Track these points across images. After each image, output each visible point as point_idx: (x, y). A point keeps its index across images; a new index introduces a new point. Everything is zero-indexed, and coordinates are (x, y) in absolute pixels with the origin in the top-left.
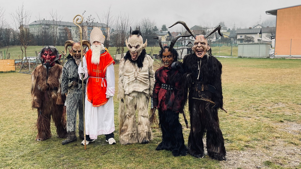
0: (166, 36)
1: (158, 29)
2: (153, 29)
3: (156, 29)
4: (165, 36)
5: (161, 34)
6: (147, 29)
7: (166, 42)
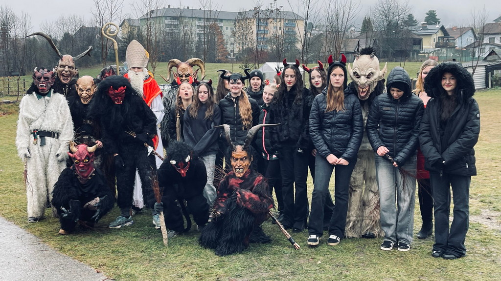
0: (435, 36)
1: (415, 22)
2: (405, 22)
3: (410, 21)
4: (433, 36)
5: (423, 31)
6: (390, 22)
7: (434, 51)
